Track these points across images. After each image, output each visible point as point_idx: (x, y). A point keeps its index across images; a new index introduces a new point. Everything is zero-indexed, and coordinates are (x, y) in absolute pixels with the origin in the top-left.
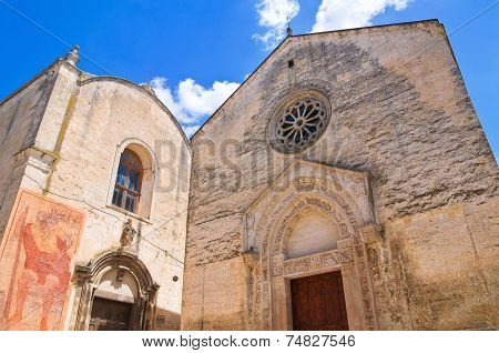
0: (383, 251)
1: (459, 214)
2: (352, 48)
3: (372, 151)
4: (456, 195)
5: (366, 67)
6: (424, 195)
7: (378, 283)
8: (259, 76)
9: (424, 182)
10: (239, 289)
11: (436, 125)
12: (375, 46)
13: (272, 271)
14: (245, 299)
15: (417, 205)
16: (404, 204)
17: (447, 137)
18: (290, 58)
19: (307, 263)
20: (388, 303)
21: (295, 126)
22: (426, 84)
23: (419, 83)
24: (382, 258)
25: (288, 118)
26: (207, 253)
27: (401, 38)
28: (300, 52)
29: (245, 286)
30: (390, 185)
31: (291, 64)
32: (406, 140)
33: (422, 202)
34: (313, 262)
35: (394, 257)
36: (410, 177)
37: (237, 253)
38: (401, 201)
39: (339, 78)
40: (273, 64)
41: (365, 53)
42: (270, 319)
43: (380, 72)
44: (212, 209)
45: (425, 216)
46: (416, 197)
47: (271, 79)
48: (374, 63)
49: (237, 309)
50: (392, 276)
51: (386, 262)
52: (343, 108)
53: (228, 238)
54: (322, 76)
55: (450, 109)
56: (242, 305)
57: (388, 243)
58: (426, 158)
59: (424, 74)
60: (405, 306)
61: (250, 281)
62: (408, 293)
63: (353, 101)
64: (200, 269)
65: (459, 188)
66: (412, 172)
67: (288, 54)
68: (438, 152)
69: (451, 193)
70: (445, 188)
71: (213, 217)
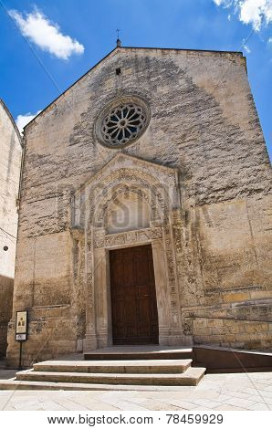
0: (185, 231)
1: (243, 206)
2: (171, 65)
3: (182, 152)
4: (242, 192)
5: (182, 84)
6: (219, 190)
7: (180, 255)
8: (89, 80)
9: (219, 180)
10: (66, 257)
11: (233, 137)
12: (191, 67)
13: (94, 243)
14: (72, 265)
15: (213, 197)
16: (203, 196)
17: (240, 147)
18: (118, 66)
19: (124, 238)
20: (186, 269)
21: (119, 125)
22: (228, 104)
23: (223, 103)
24: (184, 236)
25: (113, 118)
26: (38, 227)
27: (212, 63)
28: (127, 62)
29: (72, 255)
30: (194, 180)
31: (118, 72)
32: (209, 147)
33: (217, 195)
34: (129, 237)
35: (193, 235)
36: (210, 175)
37: (64, 228)
38: (201, 193)
39: (159, 89)
40: (102, 69)
41: (181, 72)
42: (93, 281)
43: (192, 89)
44: (43, 190)
45: (219, 206)
46: (213, 191)
47: (99, 83)
48: (189, 80)
49: (64, 274)
50: (191, 250)
51: (187, 239)
52: (160, 115)
53: (57, 215)
54: (145, 86)
55: (244, 126)
56: (69, 270)
57: (189, 226)
58: (221, 163)
59: (227, 96)
60: (199, 271)
61: (76, 251)
62: (202, 262)
63: (169, 110)
64: (31, 240)
65: (245, 186)
66: (212, 171)
67: (116, 63)
68: (232, 158)
69: (239, 190)
70: (235, 186)
71: (43, 197)
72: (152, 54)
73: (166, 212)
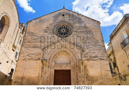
0: (82, 68)
1: (99, 63)
2: (80, 19)
3: (82, 44)
4: (99, 59)
5: (83, 25)
6: (92, 57)
7: (80, 74)
8: (53, 14)
9: (93, 54)
10: (38, 69)
11: (97, 43)
12: (86, 21)
13: (51, 66)
14: (40, 73)
15: (91, 59)
16: (88, 58)
17: (98, 46)
18: (63, 14)
19: (62, 66)
20: (82, 79)
21: (62, 31)
22: (96, 34)
23: (94, 33)
24: (82, 69)
25: (60, 28)
26: (28, 57)
27: (92, 23)
28: (66, 14)
29: (41, 69)
30: (85, 53)
32: (90, 44)
33: (92, 59)
34: (63, 66)
35: (85, 69)
36: (90, 52)
37: (39, 59)
38: (87, 57)
39: (76, 24)
40: (58, 13)
41: (83, 21)
42: (49, 79)
43: (86, 27)
44: (32, 44)
45: (92, 62)
46: (91, 57)
47: (56, 17)
48: (85, 25)
49: (37, 75)
50: (84, 74)
51: (83, 70)
52: (76, 32)
53: (36, 54)
54: (71, 22)
55: (100, 41)
56: (39, 74)
57: (83, 66)
58: (94, 50)
59: (95, 32)
60: (86, 80)
61: (43, 68)
62: (87, 77)
63: (79, 31)
64: (24, 61)
65: (100, 57)
66: (91, 51)
67: (63, 13)
68: (96, 49)
69: (98, 58)
70: (97, 57)
71: (32, 47)
72: (75, 14)
73: (76, 60)
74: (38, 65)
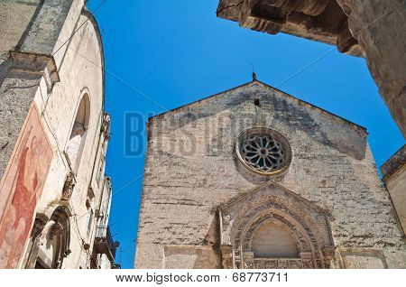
2: (307, 116)
3: (323, 195)
4: (378, 243)
5: (318, 136)
6: (359, 237)
9: (358, 228)
11: (365, 194)
12: (324, 124)
13: (244, 264)
15: (355, 242)
16: (347, 239)
17: (371, 204)
18: (256, 97)
19: (275, 265)
22: (358, 165)
23: (354, 163)
25: (253, 144)
26: (168, 234)
27: (341, 128)
28: (265, 97)
31: (257, 102)
32: (346, 197)
33: (358, 241)
34: (279, 265)
36: (350, 222)
37: (205, 242)
38: (344, 236)
39: (298, 132)
41: (316, 125)
44: (177, 194)
46: (354, 237)
48: (324, 135)
52: (301, 156)
65: (380, 239)
66: (352, 219)
67: (255, 94)
68: (366, 212)
69: (375, 240)
70: (372, 236)
71: (176, 202)
72: (289, 101)
73: (316, 246)
74: (203, 259)
